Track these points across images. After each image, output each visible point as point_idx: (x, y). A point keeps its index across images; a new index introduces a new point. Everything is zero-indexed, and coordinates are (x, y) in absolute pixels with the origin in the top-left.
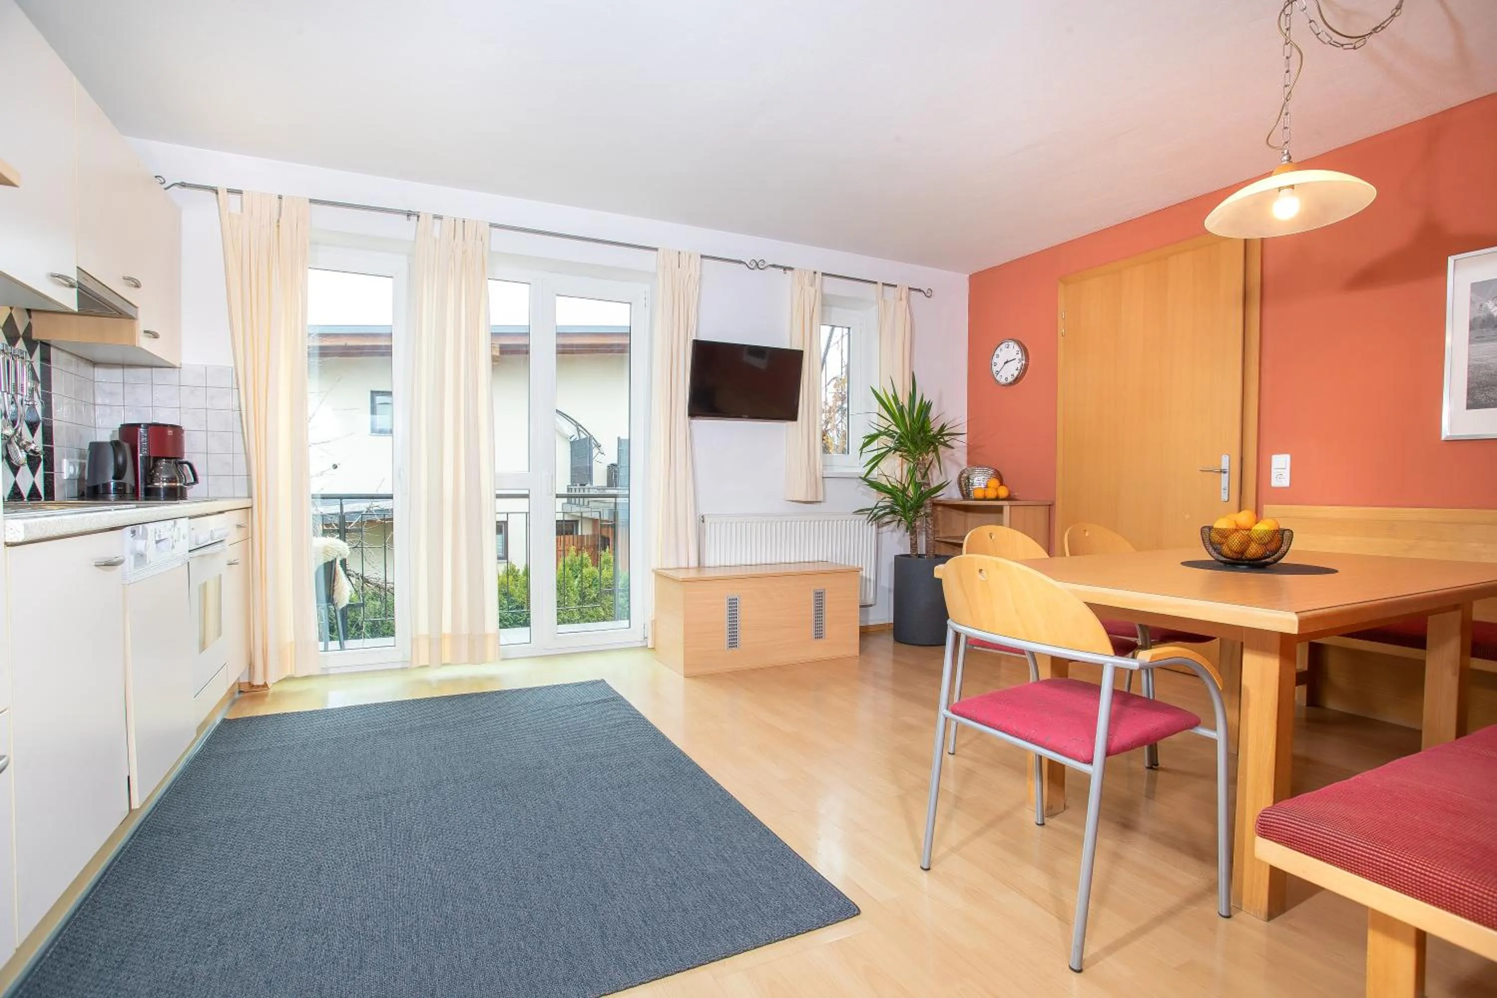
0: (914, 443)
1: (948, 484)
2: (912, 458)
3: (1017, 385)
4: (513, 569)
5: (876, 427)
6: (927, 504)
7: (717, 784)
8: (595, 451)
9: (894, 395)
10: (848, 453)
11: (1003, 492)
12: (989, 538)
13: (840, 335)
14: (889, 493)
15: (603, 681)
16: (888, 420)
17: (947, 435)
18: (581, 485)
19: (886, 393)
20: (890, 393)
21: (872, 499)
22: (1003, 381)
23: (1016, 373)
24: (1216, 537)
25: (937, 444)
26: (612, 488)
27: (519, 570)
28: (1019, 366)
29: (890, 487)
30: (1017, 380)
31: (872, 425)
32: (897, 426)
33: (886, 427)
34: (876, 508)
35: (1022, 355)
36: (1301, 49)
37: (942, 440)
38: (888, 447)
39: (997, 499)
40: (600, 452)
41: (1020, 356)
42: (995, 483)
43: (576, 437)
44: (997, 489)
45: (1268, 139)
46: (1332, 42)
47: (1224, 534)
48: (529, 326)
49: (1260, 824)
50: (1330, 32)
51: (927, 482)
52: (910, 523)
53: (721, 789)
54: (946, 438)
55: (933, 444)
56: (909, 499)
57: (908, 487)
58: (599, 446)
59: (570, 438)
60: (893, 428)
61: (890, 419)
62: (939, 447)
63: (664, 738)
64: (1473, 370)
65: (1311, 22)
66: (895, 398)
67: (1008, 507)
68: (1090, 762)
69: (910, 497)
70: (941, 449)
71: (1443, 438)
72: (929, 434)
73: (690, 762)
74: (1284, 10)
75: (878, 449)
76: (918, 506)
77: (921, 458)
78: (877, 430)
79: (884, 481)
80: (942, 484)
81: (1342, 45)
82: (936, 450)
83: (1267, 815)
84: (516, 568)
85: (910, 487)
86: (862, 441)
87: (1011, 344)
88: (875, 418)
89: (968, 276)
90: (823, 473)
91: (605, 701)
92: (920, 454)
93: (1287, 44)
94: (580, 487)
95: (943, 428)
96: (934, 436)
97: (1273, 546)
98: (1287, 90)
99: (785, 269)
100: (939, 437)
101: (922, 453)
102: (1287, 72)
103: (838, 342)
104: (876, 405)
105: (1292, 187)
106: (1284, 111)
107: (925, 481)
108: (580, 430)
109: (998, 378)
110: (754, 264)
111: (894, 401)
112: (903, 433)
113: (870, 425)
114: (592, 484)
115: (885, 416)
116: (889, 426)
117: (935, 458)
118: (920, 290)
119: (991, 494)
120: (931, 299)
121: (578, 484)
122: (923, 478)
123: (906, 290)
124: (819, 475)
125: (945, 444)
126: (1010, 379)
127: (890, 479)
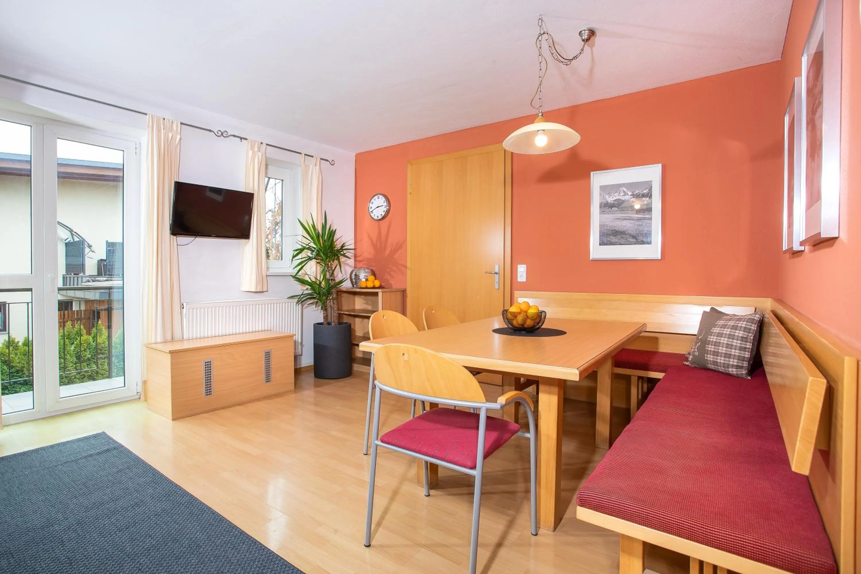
0: (326, 254)
1: (346, 280)
2: (324, 264)
3: (383, 221)
4: (13, 341)
5: (301, 243)
6: (333, 292)
7: (209, 508)
8: (87, 250)
9: (312, 224)
10: (282, 259)
11: (377, 283)
12: (383, 318)
13: (275, 184)
14: (310, 285)
15: (104, 433)
16: (308, 239)
17: (345, 249)
18: (74, 274)
19: (308, 224)
20: (311, 223)
21: (299, 289)
22: (376, 218)
23: (383, 214)
24: (509, 316)
25: (339, 255)
26: (102, 277)
27: (18, 342)
28: (385, 209)
29: (310, 281)
30: (384, 218)
31: (298, 242)
32: (314, 243)
33: (307, 244)
34: (302, 294)
35: (387, 204)
36: (546, 60)
37: (342, 253)
38: (309, 256)
39: (374, 288)
40: (91, 251)
41: (385, 204)
42: (371, 278)
43: (70, 239)
44: (373, 282)
45: (531, 103)
46: (558, 59)
47: (515, 315)
48: (31, 156)
49: (579, 499)
50: (557, 54)
51: (333, 278)
52: (323, 304)
53: (214, 513)
54: (345, 251)
55: (337, 255)
56: (322, 289)
57: (322, 281)
58: (90, 246)
59: (65, 240)
60: (312, 245)
61: (310, 239)
62: (340, 257)
63: (162, 476)
64: (602, 226)
65: (549, 47)
66: (314, 226)
67: (381, 293)
68: (474, 467)
69: (322, 288)
70: (342, 259)
71: (591, 259)
72: (334, 249)
73: (186, 494)
74: (538, 38)
75: (302, 258)
76: (329, 293)
77: (330, 264)
78: (302, 246)
79: (307, 278)
80: (342, 280)
81: (562, 62)
82: (338, 259)
83: (583, 494)
84: (16, 340)
85: (323, 282)
86: (292, 253)
87: (381, 197)
88: (300, 238)
89: (355, 154)
90: (267, 273)
91: (108, 450)
92: (329, 261)
93: (540, 55)
94: (74, 276)
95: (343, 246)
96: (338, 251)
97: (537, 321)
98: (541, 79)
99: (241, 138)
100: (341, 251)
101: (330, 261)
102: (540, 70)
103: (272, 187)
104: (301, 231)
105: (544, 130)
106: (539, 90)
107: (332, 278)
108: (74, 235)
109: (372, 215)
110: (220, 133)
111: (313, 228)
112: (319, 249)
113: (297, 242)
114: (84, 274)
115: (307, 238)
116: (309, 243)
117: (338, 264)
118: (327, 160)
119: (370, 285)
120: (334, 166)
121: (73, 274)
122: (331, 276)
123: (319, 159)
124: (264, 274)
125: (344, 255)
126: (380, 217)
127: (311, 277)
